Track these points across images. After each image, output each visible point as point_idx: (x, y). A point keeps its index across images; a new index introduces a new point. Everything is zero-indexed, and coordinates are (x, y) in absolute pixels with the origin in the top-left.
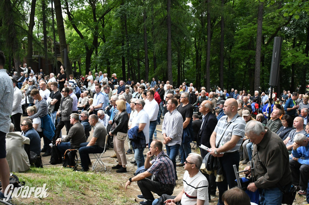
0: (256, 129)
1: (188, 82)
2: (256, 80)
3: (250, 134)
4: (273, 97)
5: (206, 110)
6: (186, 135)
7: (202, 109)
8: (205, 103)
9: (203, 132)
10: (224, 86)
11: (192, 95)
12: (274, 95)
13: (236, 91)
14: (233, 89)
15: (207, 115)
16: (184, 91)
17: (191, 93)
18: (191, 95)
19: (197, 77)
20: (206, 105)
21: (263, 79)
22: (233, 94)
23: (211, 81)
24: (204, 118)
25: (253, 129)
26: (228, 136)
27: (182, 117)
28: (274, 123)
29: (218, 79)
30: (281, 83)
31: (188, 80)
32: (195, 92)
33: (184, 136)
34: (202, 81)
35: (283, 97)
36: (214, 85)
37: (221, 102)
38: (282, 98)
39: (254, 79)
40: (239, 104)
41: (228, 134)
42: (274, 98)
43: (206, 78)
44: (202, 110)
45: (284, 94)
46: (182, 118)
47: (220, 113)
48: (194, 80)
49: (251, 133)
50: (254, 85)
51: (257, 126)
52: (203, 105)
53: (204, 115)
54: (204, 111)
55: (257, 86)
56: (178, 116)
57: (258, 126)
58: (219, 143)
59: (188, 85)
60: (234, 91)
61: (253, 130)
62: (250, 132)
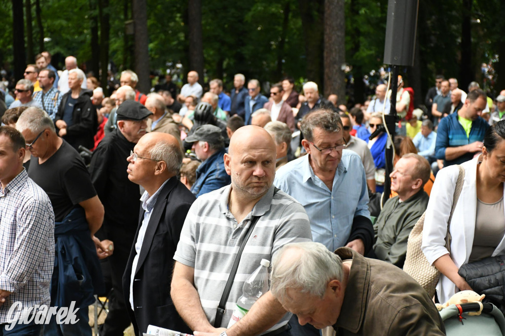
0: (304, 276)
1: (57, 49)
2: (330, 39)
3: (289, 296)
4: (399, 106)
5: (157, 173)
6: (68, 278)
7: (138, 167)
8: (152, 145)
9: (150, 262)
10: (205, 61)
11: (79, 103)
12: (404, 97)
13: (253, 84)
14: (239, 78)
15: (162, 192)
16: (46, 88)
17: (75, 96)
18: (76, 106)
19: (94, 31)
20: (154, 151)
21: (358, 32)
22: (244, 96)
23: (151, 46)
24: (149, 207)
25: (296, 276)
26: (261, 272)
27: (50, 205)
28: (406, 211)
29: (182, 36)
30: (423, 49)
31: (56, 42)
32: (91, 94)
33: (62, 280)
34: (116, 44)
35: (436, 102)
36: (165, 62)
37: (201, 135)
38: (435, 106)
39: (322, 34)
40: (279, 143)
41: (257, 264)
42: (405, 108)
43: (130, 31)
44: (141, 172)
45: (439, 93)
46: (52, 209)
47: (199, 176)
48: (83, 42)
49: (292, 293)
50: (321, 57)
51: (306, 263)
52: (145, 152)
53: (151, 193)
54: (149, 177)
55: (335, 63)
56: (32, 200)
57: (311, 263)
58: (222, 306)
59: (58, 63)
60: (246, 85)
61: (295, 282)
62: (287, 290)
